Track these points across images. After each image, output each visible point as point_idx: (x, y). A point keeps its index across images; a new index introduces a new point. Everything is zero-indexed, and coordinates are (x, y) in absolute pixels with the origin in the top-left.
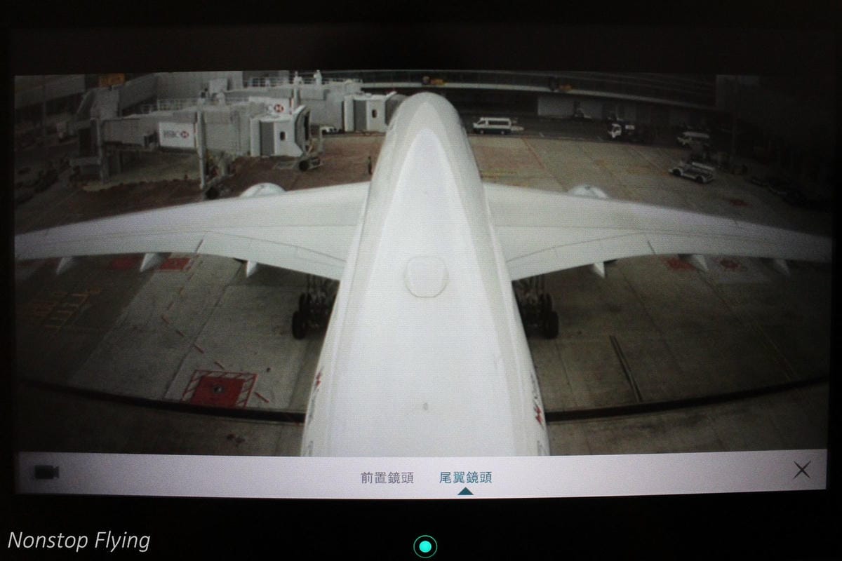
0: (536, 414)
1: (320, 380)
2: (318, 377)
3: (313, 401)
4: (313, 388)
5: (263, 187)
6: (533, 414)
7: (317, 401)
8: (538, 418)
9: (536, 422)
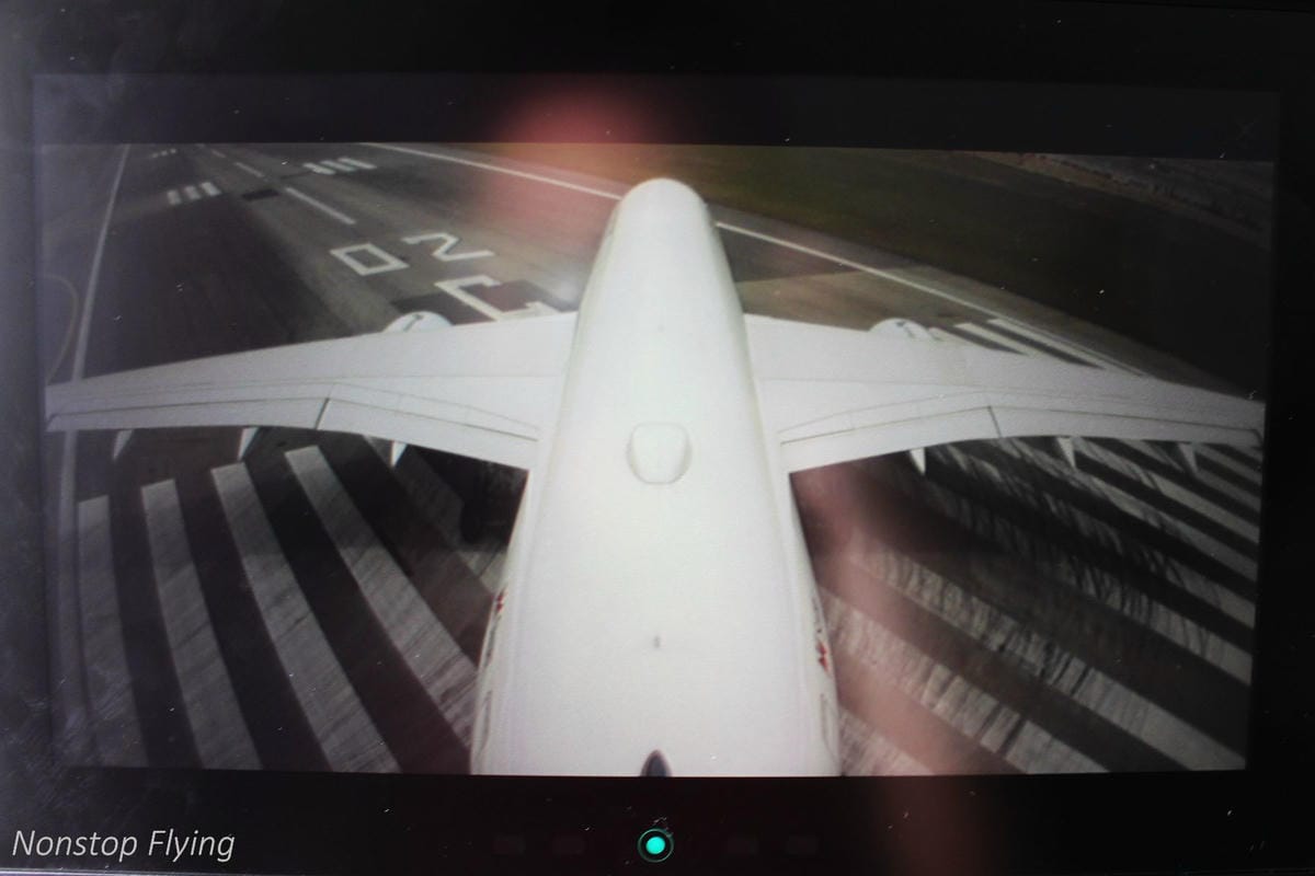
0: (819, 656)
1: (503, 602)
2: (500, 598)
3: (493, 633)
4: (492, 614)
5: (419, 318)
6: (814, 656)
7: (498, 635)
8: (822, 661)
9: (819, 668)
